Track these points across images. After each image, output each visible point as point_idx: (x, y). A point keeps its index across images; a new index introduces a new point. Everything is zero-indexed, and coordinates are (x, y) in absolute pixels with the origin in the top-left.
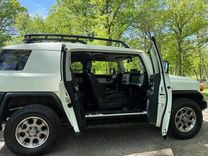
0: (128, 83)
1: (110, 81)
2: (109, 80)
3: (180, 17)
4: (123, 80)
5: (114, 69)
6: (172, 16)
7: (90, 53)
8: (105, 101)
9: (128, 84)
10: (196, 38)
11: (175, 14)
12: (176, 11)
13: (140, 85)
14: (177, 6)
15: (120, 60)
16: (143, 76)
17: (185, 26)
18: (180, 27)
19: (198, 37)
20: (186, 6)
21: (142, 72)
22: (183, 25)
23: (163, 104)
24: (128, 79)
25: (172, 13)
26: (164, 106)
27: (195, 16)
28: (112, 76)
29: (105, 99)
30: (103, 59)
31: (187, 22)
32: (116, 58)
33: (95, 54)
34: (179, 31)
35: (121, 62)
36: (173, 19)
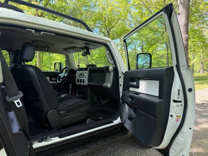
0: (86, 83)
1: (56, 81)
2: (53, 79)
3: (109, 21)
4: (77, 79)
5: (60, 64)
6: (102, 19)
7: (33, 31)
8: (60, 114)
9: (87, 85)
10: (120, 42)
11: (104, 18)
12: (105, 14)
13: (109, 85)
14: (106, 10)
15: (70, 52)
16: (112, 73)
17: (112, 30)
18: (108, 30)
19: (121, 41)
20: (113, 11)
21: (111, 68)
22: (111, 29)
23: (179, 116)
24: (87, 77)
25: (102, 15)
26: (181, 119)
27: (120, 22)
28: (59, 73)
29: (60, 111)
30: (46, 48)
31: (113, 26)
32: (66, 49)
33: (42, 33)
34: (107, 34)
35: (70, 55)
36: (102, 22)
